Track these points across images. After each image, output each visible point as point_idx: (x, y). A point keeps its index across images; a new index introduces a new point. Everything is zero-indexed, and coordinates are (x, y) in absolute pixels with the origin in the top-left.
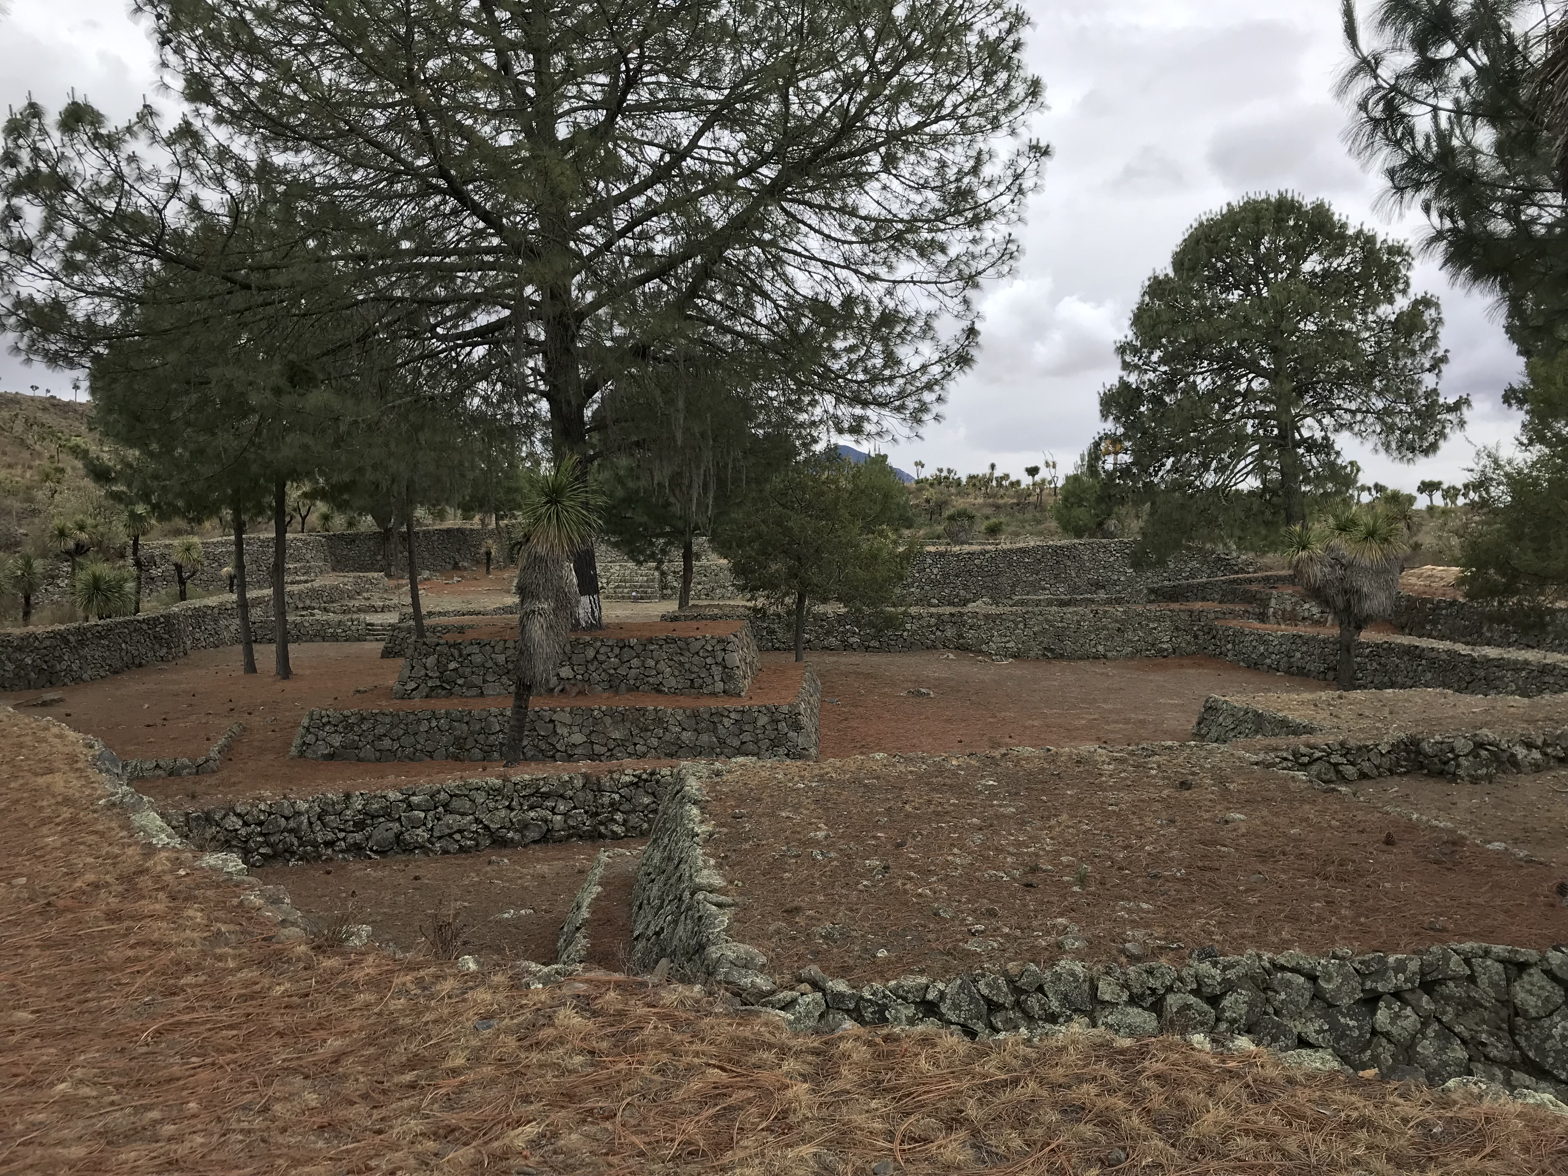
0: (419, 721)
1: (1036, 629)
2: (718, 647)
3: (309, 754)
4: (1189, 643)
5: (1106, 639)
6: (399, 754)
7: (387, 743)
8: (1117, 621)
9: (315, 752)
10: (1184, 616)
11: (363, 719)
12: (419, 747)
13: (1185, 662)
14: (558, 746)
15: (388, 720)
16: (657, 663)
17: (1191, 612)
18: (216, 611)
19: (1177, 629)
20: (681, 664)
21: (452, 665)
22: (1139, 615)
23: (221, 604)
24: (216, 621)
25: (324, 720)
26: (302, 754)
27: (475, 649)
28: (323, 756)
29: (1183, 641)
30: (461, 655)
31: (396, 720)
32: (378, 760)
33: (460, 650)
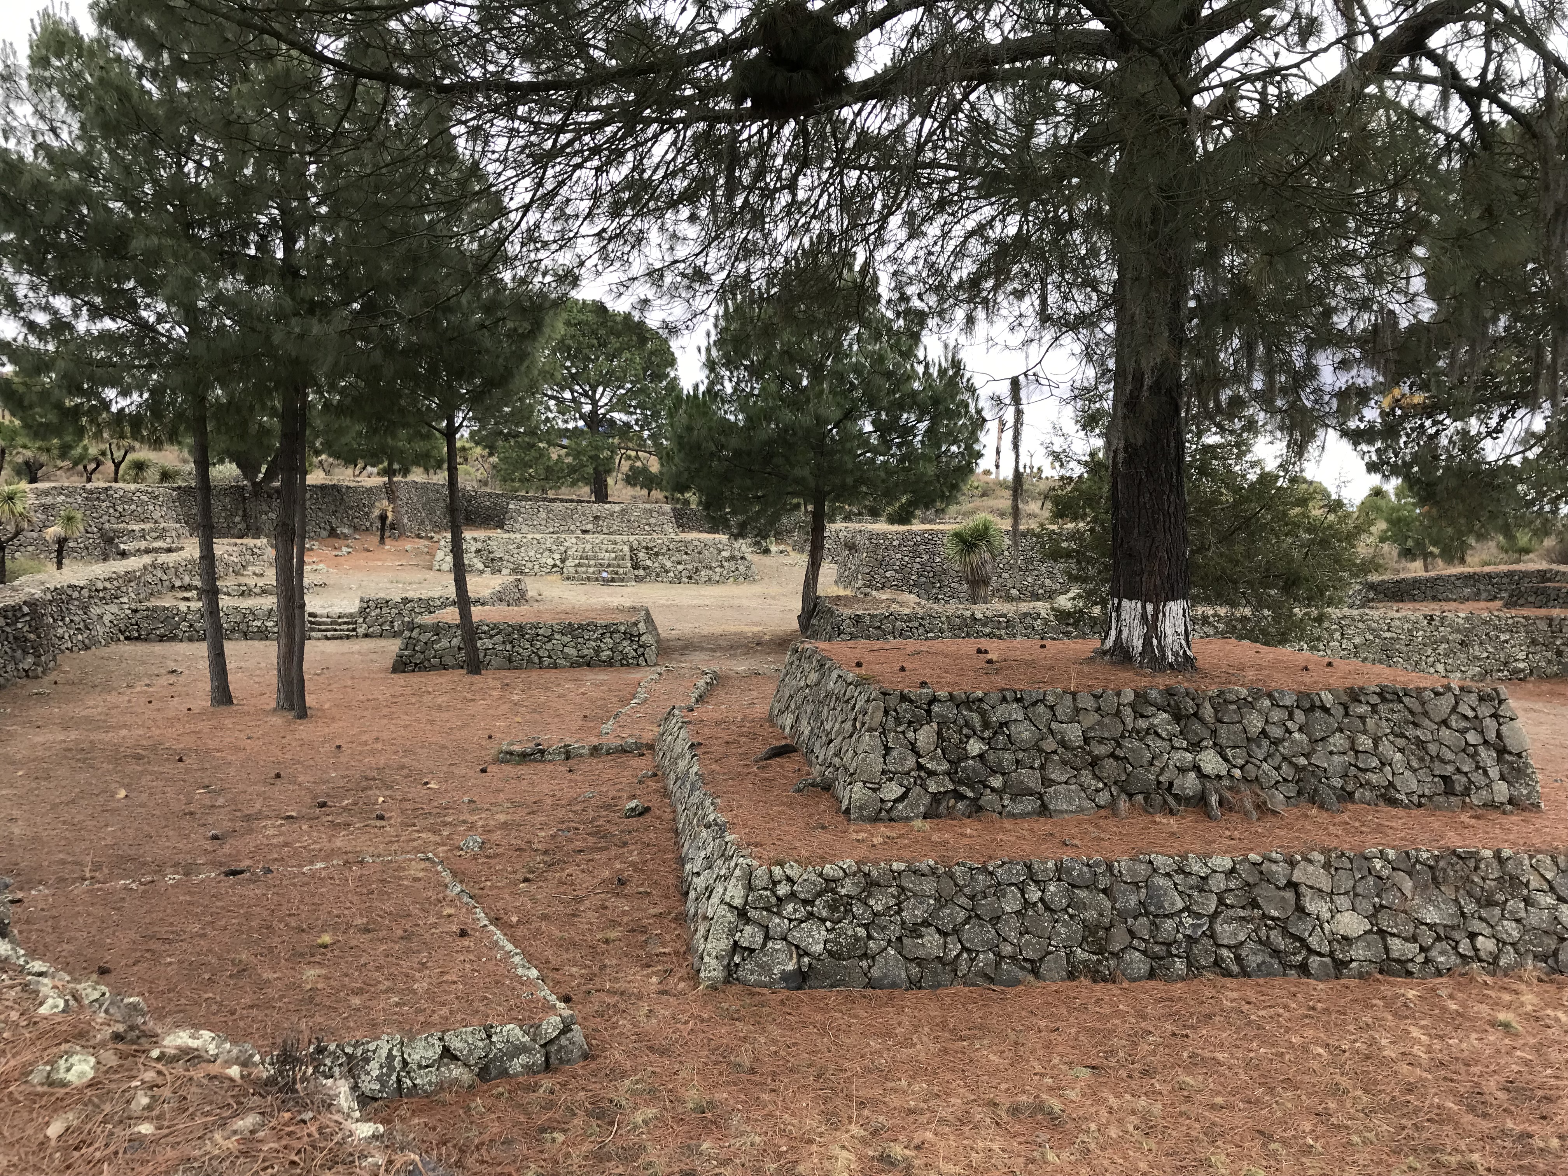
0: (999, 889)
1: (1357, 640)
2: (1485, 711)
3: (749, 972)
4: (1549, 662)
5: (1447, 655)
6: (963, 968)
7: (931, 941)
8: (1458, 631)
9: (766, 969)
10: (1543, 625)
11: (871, 885)
12: (1007, 949)
13: (1545, 687)
14: (1313, 942)
15: (929, 886)
16: (1376, 741)
17: (1550, 620)
18: (85, 593)
19: (1534, 642)
20: (1421, 744)
21: (975, 747)
22: (1485, 623)
23: (92, 583)
24: (85, 609)
25: (783, 890)
26: (731, 973)
27: (1015, 712)
28: (786, 977)
29: (1540, 659)
30: (986, 725)
31: (948, 888)
32: (915, 984)
33: (983, 714)
